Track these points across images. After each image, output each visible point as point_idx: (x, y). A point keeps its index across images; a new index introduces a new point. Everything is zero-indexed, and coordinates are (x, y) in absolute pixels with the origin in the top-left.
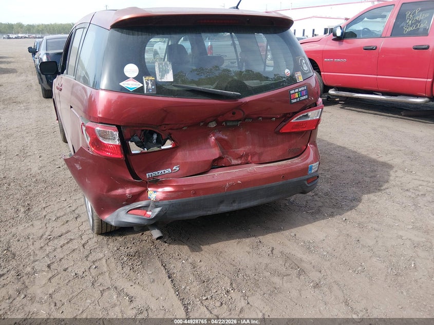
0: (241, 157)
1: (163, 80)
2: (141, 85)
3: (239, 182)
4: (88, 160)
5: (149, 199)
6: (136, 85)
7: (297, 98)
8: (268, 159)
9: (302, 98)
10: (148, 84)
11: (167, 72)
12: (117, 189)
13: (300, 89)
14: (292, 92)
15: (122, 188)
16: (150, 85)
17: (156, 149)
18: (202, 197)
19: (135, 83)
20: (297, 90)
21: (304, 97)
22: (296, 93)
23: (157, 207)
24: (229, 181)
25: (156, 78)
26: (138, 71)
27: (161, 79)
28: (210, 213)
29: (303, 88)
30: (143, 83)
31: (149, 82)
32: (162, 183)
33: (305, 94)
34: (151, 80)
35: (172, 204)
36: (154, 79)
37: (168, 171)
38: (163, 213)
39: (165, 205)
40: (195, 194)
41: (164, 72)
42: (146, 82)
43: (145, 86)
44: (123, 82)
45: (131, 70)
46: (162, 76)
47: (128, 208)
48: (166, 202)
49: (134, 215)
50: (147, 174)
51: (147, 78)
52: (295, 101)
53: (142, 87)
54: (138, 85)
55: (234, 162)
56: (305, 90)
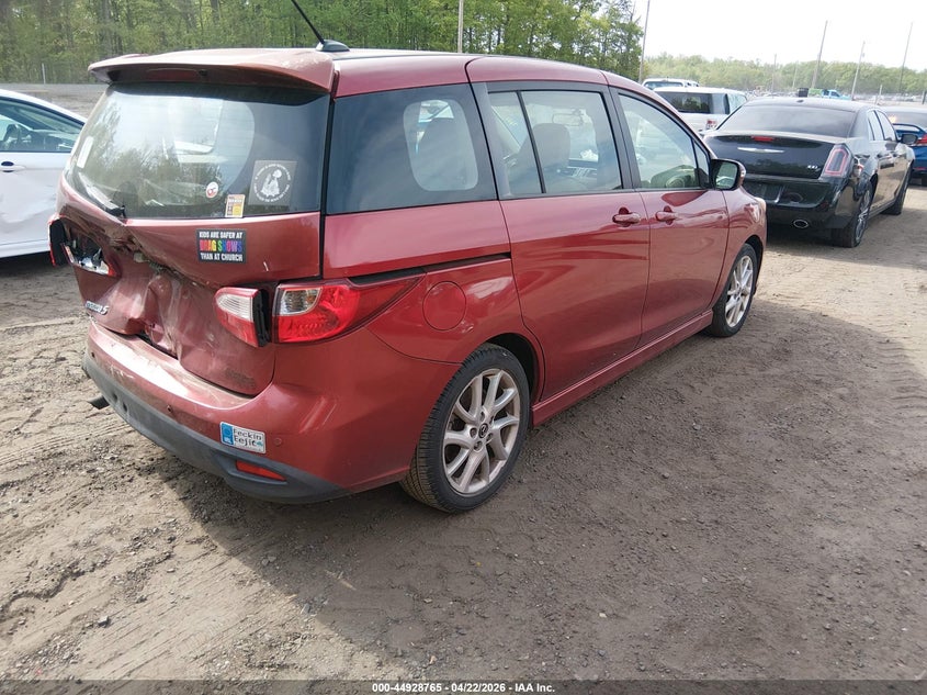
7: (213, 253)
9: (227, 257)
13: (224, 235)
14: (203, 235)
20: (215, 235)
21: (233, 257)
22: (212, 239)
29: (232, 235)
33: (235, 248)
52: (210, 257)
56: (235, 239)
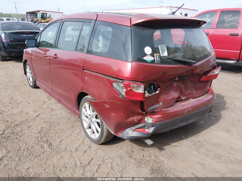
0: (186, 95)
1: (163, 55)
2: (154, 58)
3: (191, 109)
4: (118, 102)
5: (146, 122)
6: (151, 58)
8: (197, 96)
9: (213, 63)
10: (157, 58)
11: (164, 51)
12: (130, 117)
15: (132, 117)
16: (158, 58)
17: (154, 94)
18: (175, 119)
19: (151, 57)
23: (153, 126)
24: (186, 109)
25: (160, 54)
26: (151, 51)
27: (162, 54)
28: (176, 128)
30: (154, 57)
31: (157, 57)
32: (156, 113)
34: (158, 55)
35: (161, 124)
36: (159, 55)
37: (158, 106)
38: (156, 130)
39: (157, 125)
40: (172, 118)
41: (163, 51)
42: (156, 57)
43: (156, 59)
44: (145, 57)
45: (148, 50)
46: (163, 53)
47: (134, 128)
48: (158, 123)
49: (138, 132)
50: (149, 108)
51: (156, 54)
52: (211, 64)
53: (154, 60)
54: (152, 58)
55: (183, 98)
56: (214, 58)
